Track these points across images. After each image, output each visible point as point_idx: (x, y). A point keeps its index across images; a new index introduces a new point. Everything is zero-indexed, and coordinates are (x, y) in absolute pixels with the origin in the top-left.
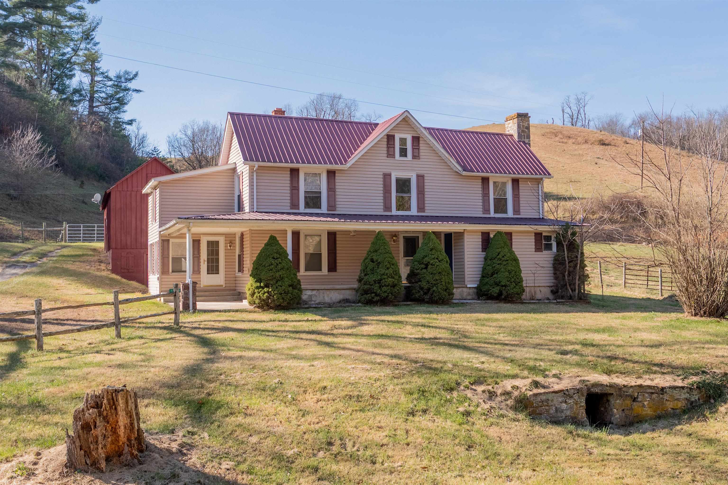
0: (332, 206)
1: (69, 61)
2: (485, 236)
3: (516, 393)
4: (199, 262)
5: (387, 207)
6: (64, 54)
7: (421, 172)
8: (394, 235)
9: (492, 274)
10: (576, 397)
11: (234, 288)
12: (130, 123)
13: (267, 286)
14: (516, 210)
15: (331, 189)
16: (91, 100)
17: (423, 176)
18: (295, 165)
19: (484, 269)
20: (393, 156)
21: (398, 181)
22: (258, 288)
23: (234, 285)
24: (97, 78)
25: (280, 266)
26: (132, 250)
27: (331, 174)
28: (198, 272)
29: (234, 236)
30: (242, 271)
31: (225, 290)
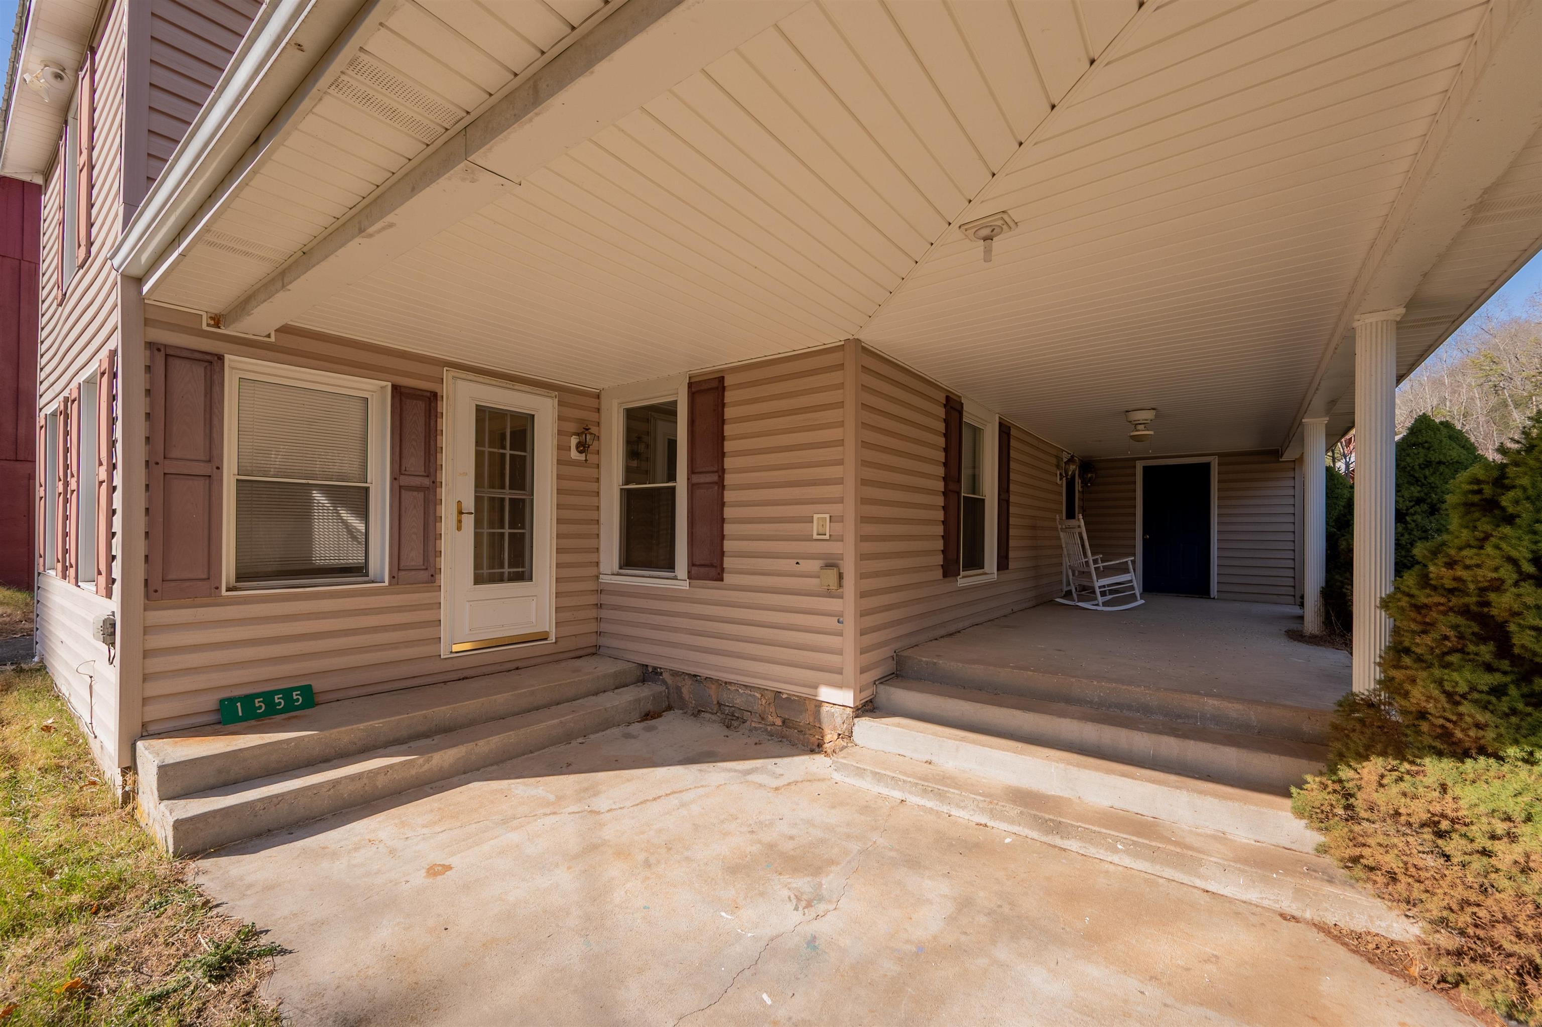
4: (430, 519)
11: (592, 640)
23: (593, 627)
28: (424, 575)
29: (593, 403)
30: (713, 572)
31: (555, 658)
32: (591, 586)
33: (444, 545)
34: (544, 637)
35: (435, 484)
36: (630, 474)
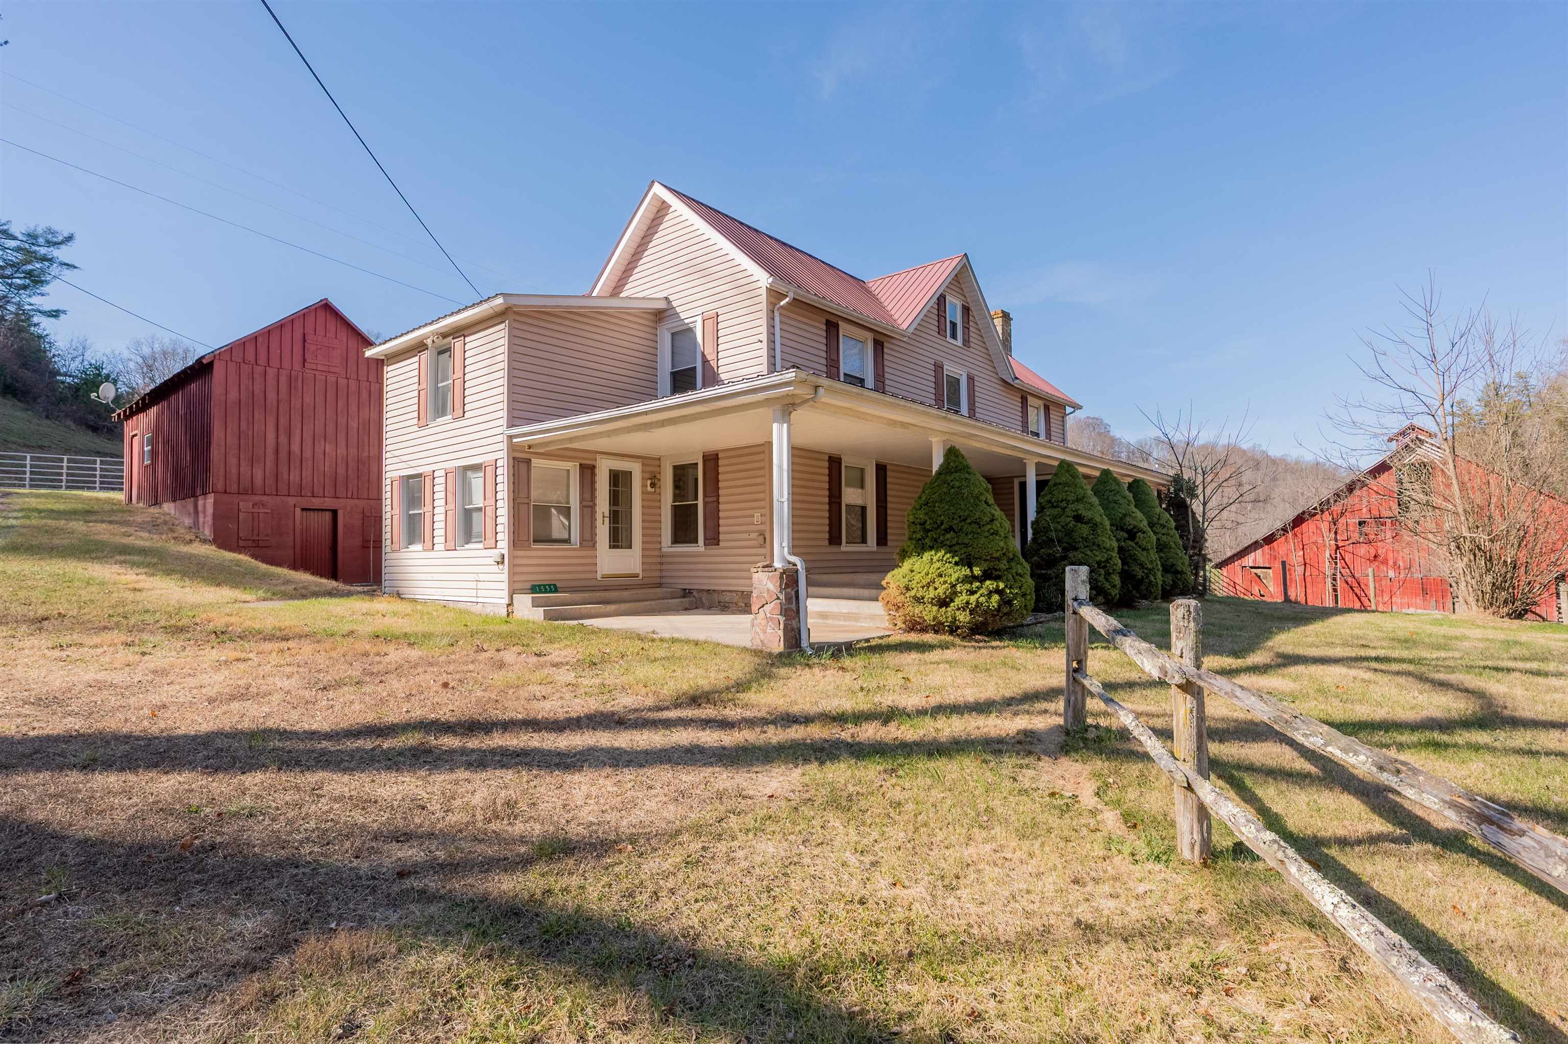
4: (593, 520)
7: (971, 372)
15: (879, 377)
17: (973, 379)
20: (944, 333)
23: (659, 573)
26: (265, 498)
27: (878, 346)
28: (591, 544)
29: (657, 463)
30: (715, 542)
31: (642, 586)
32: (657, 553)
33: (598, 531)
34: (637, 576)
35: (595, 504)
36: (676, 497)
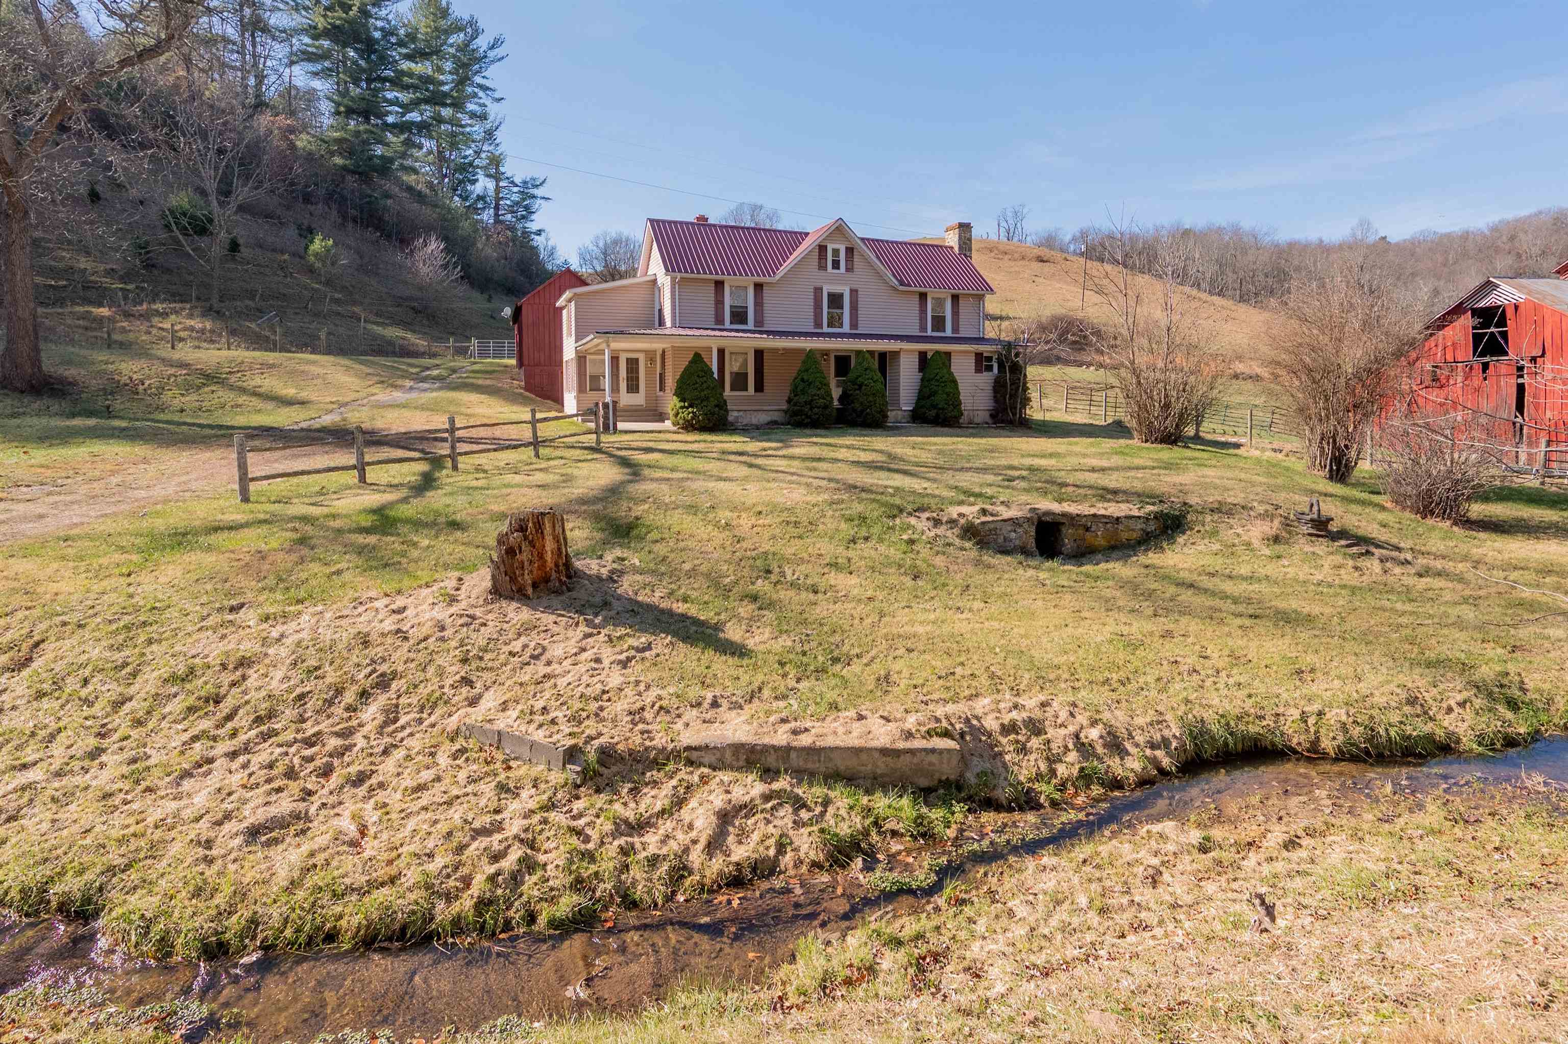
0: (759, 322)
1: (471, 164)
2: (923, 355)
3: (962, 521)
4: (618, 380)
5: (818, 324)
6: (465, 157)
7: (854, 287)
8: (825, 353)
9: (929, 397)
10: (1026, 525)
11: (656, 408)
12: (539, 233)
13: (691, 406)
14: (955, 329)
15: (759, 303)
16: (497, 208)
17: (857, 291)
18: (720, 277)
19: (920, 391)
20: (825, 268)
21: (830, 295)
22: (682, 408)
24: (501, 184)
25: (705, 385)
26: (546, 368)
27: (759, 287)
28: (617, 391)
31: (644, 410)
32: (654, 395)
33: (620, 385)
34: (641, 406)
35: (619, 373)
